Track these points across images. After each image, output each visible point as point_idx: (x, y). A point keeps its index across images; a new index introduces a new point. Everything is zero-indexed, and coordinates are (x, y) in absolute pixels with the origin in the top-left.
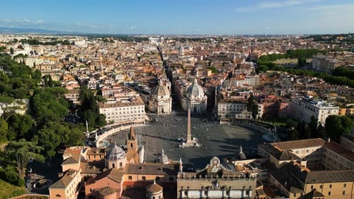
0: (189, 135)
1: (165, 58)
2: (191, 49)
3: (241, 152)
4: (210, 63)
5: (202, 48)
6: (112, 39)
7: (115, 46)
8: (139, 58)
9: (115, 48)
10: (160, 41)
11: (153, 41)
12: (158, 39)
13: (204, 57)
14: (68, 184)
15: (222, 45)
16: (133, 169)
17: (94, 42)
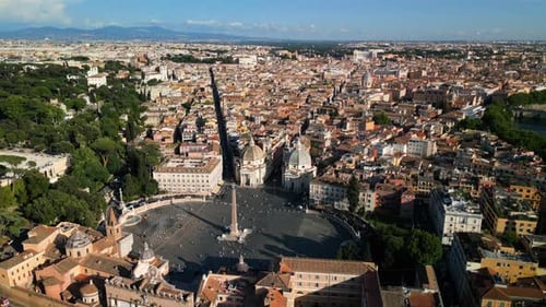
0: (235, 225)
3: (242, 262)
9: (286, 71)
10: (370, 56)
11: (359, 57)
12: (367, 52)
13: (408, 91)
14: (13, 265)
16: (92, 261)
17: (269, 58)
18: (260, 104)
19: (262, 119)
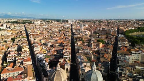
1: (73, 31)
2: (87, 26)
4: (99, 36)
5: (93, 26)
6: (52, 21)
7: (52, 24)
8: (60, 31)
9: (51, 25)
10: (73, 22)
11: (70, 22)
12: (72, 21)
13: (94, 31)
15: (102, 24)
17: (44, 22)
18: (47, 37)
19: (51, 44)
